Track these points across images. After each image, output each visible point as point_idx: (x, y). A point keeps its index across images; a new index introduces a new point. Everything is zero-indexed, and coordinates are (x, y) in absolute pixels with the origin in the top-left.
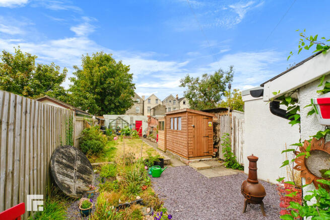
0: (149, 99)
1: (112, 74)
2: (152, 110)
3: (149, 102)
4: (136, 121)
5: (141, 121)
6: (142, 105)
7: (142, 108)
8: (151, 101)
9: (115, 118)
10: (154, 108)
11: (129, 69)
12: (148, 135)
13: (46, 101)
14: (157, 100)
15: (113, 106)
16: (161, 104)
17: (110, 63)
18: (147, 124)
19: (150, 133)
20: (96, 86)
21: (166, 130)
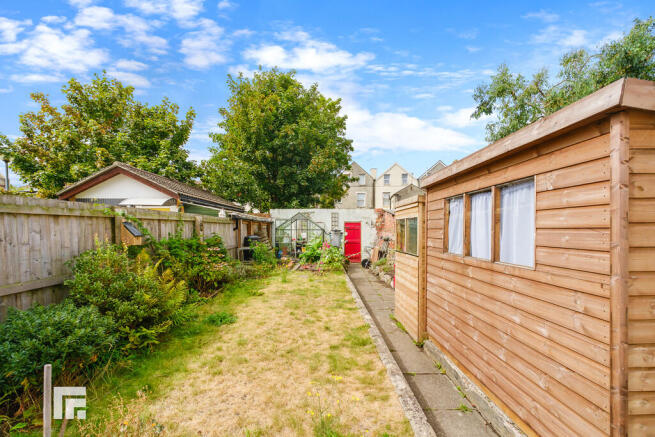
0: (387, 176)
1: (293, 115)
2: (393, 199)
3: (387, 182)
4: (346, 224)
5: (359, 224)
6: (371, 189)
7: (371, 195)
8: (391, 179)
9: (290, 216)
10: (396, 195)
11: (340, 108)
12: (375, 260)
13: (121, 175)
14: (405, 176)
15: (294, 189)
16: (415, 183)
17: (291, 89)
18: (374, 231)
19: (381, 254)
20: (257, 143)
21: (425, 258)
